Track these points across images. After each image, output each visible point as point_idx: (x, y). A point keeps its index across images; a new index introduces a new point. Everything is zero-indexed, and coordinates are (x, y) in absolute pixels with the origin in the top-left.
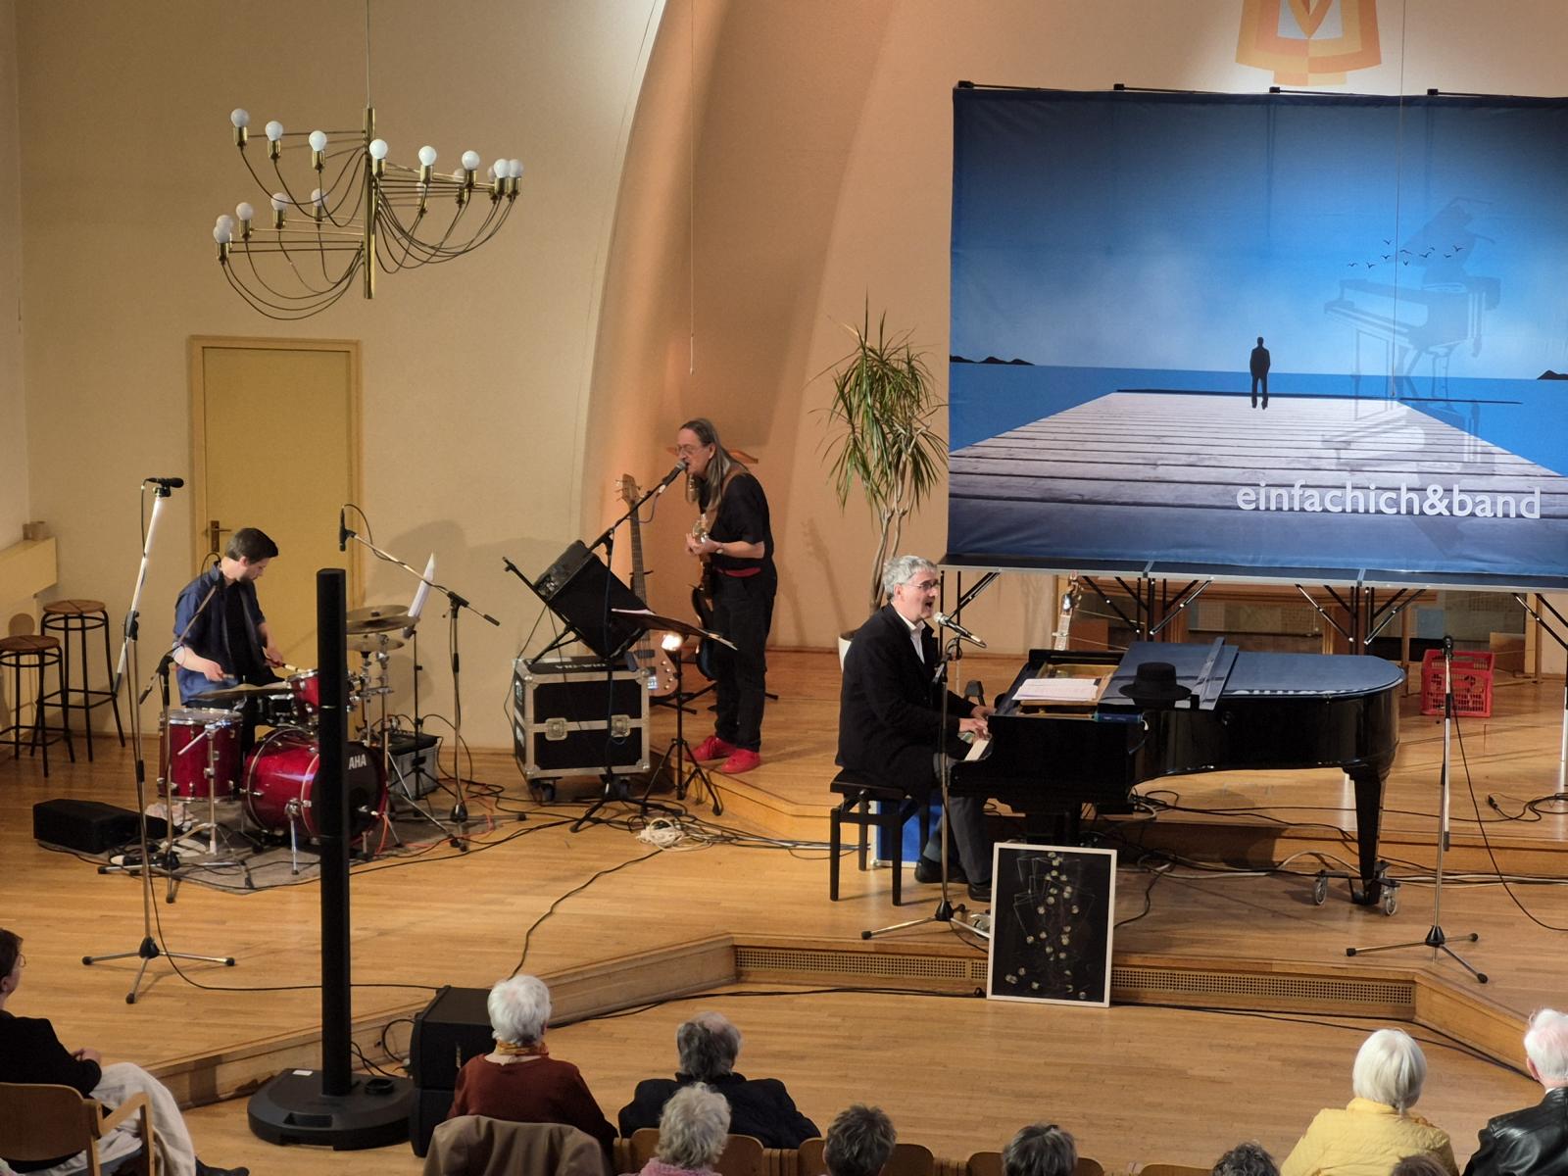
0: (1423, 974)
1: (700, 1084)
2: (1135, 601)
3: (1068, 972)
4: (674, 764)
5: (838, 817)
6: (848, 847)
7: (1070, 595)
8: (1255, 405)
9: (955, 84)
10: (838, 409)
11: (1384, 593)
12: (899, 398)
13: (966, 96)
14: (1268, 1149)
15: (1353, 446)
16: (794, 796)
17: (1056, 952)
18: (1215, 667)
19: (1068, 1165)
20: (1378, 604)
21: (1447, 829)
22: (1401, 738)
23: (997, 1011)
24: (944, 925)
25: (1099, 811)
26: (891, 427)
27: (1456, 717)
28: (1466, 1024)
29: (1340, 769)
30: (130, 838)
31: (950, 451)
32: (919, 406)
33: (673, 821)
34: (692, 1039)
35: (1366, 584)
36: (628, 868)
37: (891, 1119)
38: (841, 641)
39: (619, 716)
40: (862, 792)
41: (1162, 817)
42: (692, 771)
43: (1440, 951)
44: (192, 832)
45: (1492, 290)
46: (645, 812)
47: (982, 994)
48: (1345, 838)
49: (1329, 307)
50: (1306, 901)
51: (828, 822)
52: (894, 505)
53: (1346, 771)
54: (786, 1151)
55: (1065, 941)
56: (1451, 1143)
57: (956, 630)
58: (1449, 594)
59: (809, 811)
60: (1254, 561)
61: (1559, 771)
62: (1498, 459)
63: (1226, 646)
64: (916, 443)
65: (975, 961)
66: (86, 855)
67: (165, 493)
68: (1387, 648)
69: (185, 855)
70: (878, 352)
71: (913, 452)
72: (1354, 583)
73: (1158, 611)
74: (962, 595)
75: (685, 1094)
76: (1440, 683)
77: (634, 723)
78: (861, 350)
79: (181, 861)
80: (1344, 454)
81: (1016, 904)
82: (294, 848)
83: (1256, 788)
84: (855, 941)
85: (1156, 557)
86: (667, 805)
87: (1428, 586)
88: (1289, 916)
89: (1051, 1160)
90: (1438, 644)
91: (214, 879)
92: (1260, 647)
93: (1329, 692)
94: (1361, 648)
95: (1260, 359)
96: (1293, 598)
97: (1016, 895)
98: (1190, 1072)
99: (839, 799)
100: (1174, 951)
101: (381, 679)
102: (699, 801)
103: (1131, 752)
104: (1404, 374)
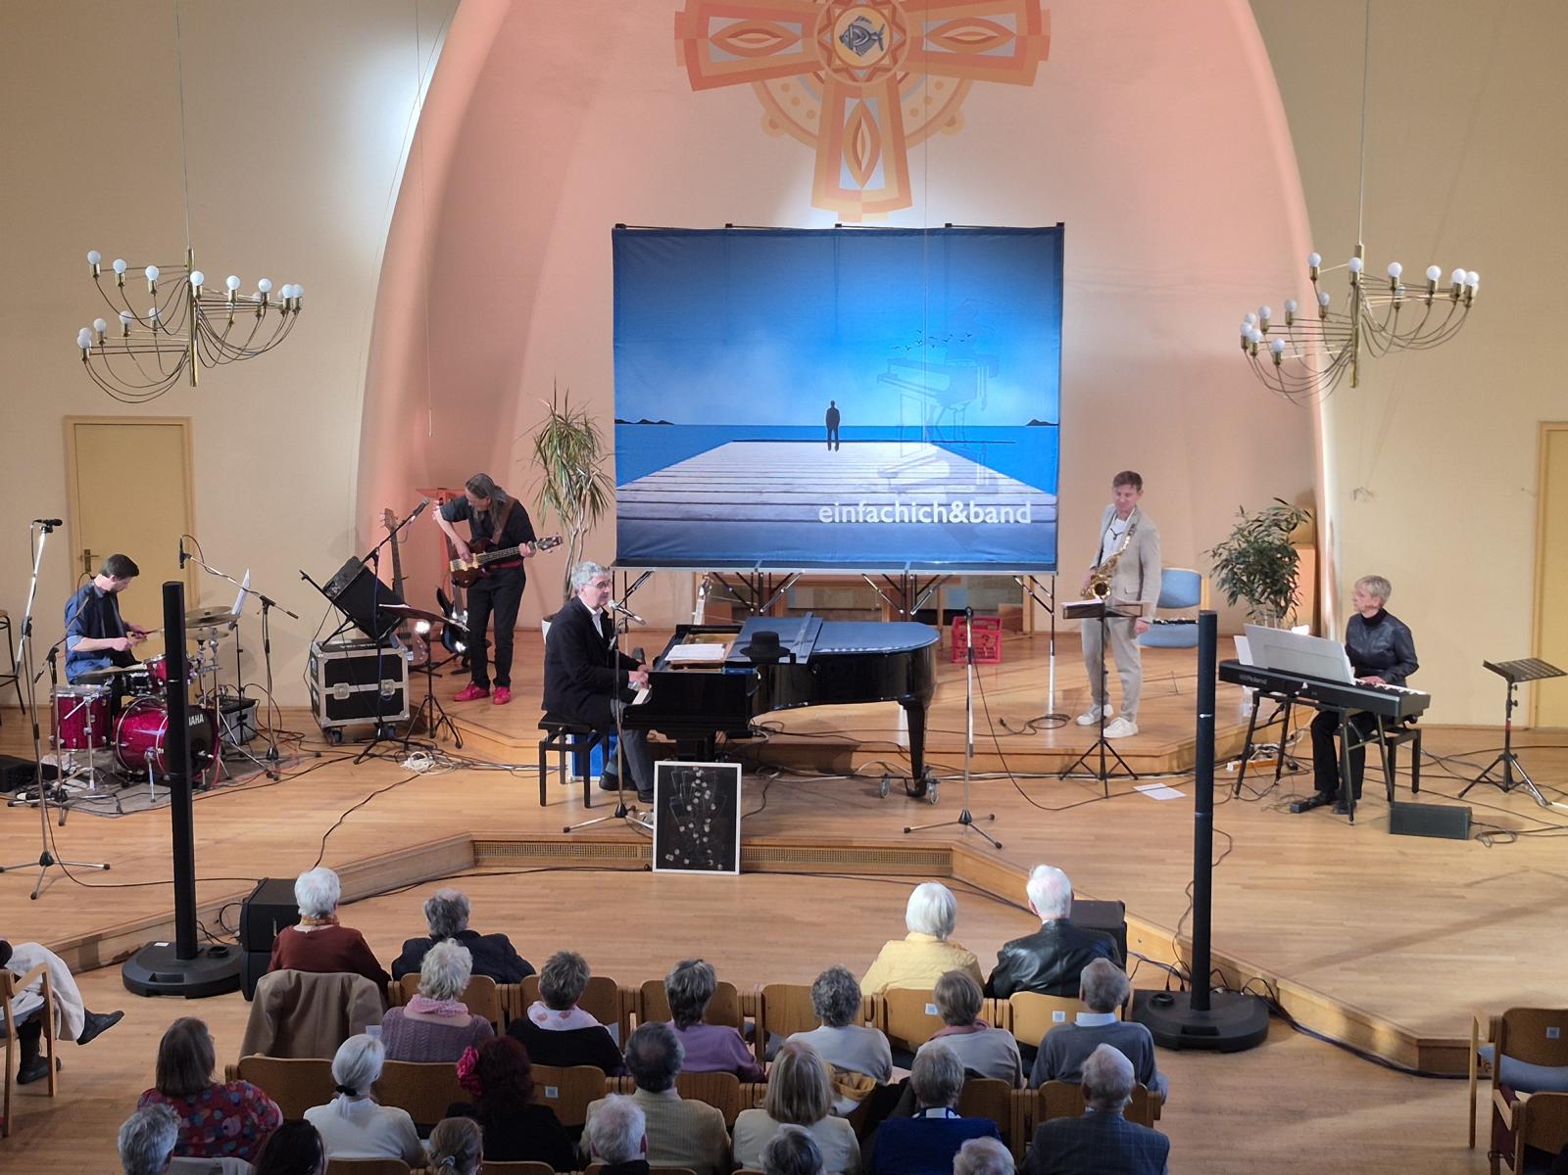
0: (958, 844)
2: (749, 588)
3: (709, 851)
4: (427, 712)
5: (545, 747)
6: (551, 768)
7: (704, 586)
9: (613, 226)
10: (537, 459)
11: (924, 578)
12: (579, 450)
13: (620, 233)
14: (852, 971)
15: (899, 476)
16: (513, 733)
17: (700, 837)
18: (807, 632)
19: (711, 988)
20: (920, 587)
21: (971, 742)
22: (937, 679)
23: (660, 880)
24: (621, 821)
25: (729, 737)
26: (574, 471)
27: (975, 663)
28: (988, 878)
29: (896, 702)
30: (29, 781)
31: (618, 485)
32: (594, 455)
33: (427, 754)
35: (911, 572)
36: (394, 788)
37: (586, 960)
38: (543, 622)
39: (387, 681)
40: (561, 729)
41: (772, 739)
42: (440, 717)
43: (969, 827)
44: (76, 774)
45: (994, 364)
46: (407, 748)
47: (649, 869)
48: (901, 751)
49: (880, 378)
50: (874, 796)
51: (537, 751)
52: (579, 525)
53: (900, 704)
54: (511, 985)
55: (707, 829)
56: (978, 961)
57: (624, 613)
58: (971, 577)
59: (524, 743)
60: (832, 558)
61: (1048, 699)
62: (1000, 482)
63: (814, 618)
64: (593, 483)
65: (644, 846)
67: (48, 530)
68: (927, 617)
69: (71, 791)
70: (564, 418)
71: (590, 489)
72: (902, 572)
73: (766, 594)
74: (628, 588)
75: (439, 946)
76: (965, 640)
77: (398, 685)
78: (552, 416)
79: (69, 796)
80: (893, 481)
81: (671, 804)
82: (152, 783)
83: (835, 718)
84: (558, 834)
85: (764, 557)
86: (423, 743)
87: (954, 573)
88: (864, 807)
89: (699, 984)
90: (962, 613)
91: (93, 808)
92: (838, 618)
93: (887, 649)
94: (909, 618)
95: (833, 416)
96: (860, 584)
97: (671, 798)
98: (796, 919)
99: (544, 734)
100: (784, 833)
101: (213, 659)
102: (445, 739)
103: (749, 695)
104: (934, 424)
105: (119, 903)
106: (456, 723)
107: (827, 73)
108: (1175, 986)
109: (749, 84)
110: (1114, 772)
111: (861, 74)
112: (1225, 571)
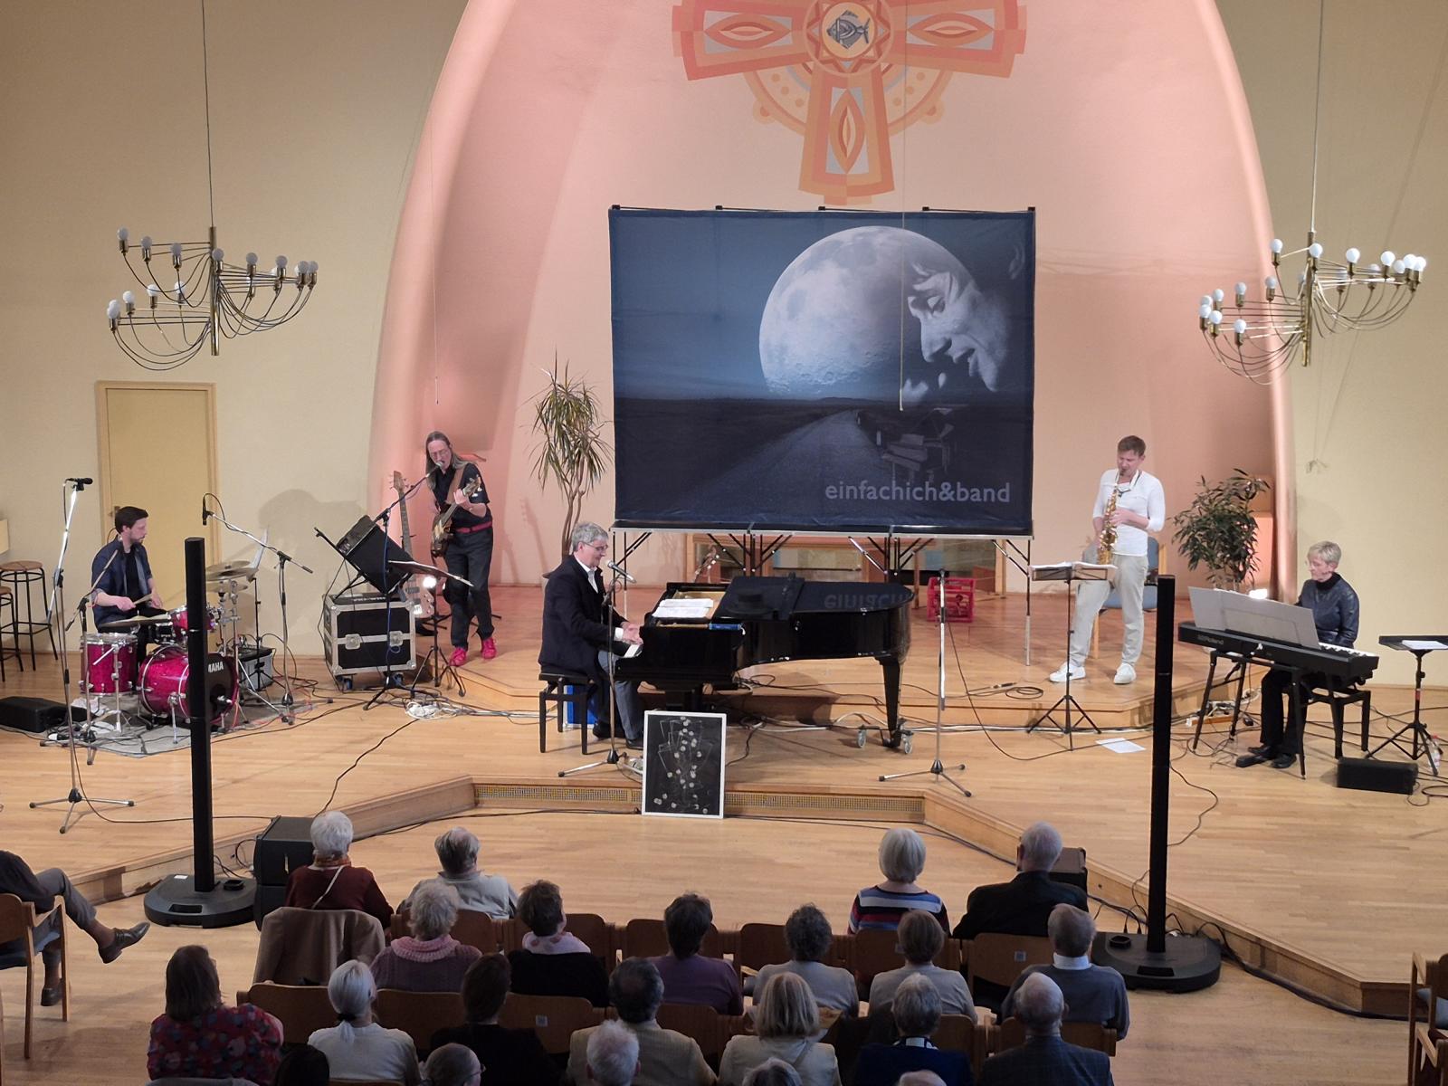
0: (930, 792)
2: (742, 550)
3: (695, 796)
4: (432, 662)
5: (544, 697)
6: (550, 717)
9: (610, 207)
10: (538, 425)
11: (907, 541)
12: (578, 417)
13: (616, 213)
16: (513, 683)
17: (687, 783)
20: (903, 549)
21: (943, 696)
22: (914, 636)
23: (649, 823)
24: (613, 767)
25: (715, 688)
26: (573, 436)
27: (949, 622)
29: (873, 658)
30: (60, 722)
32: (591, 422)
33: (431, 701)
35: (895, 535)
36: (402, 734)
39: (395, 632)
40: (559, 680)
41: (756, 691)
42: (444, 667)
43: (940, 777)
44: (104, 717)
46: (412, 696)
47: (639, 812)
48: (877, 703)
50: (852, 746)
51: (538, 700)
52: (576, 488)
53: (877, 659)
55: (693, 775)
58: (947, 541)
59: (525, 693)
64: (590, 447)
65: (634, 790)
66: (30, 734)
67: (80, 488)
68: (907, 578)
69: (99, 732)
70: (564, 387)
71: (588, 453)
72: (886, 535)
73: (757, 554)
74: (627, 548)
76: (939, 600)
77: (406, 636)
78: (553, 386)
79: (97, 737)
81: (660, 751)
82: (174, 725)
83: (816, 672)
84: (553, 778)
85: (755, 520)
86: (428, 691)
87: (935, 536)
88: (841, 756)
90: (937, 574)
91: (120, 748)
97: (660, 746)
98: (776, 861)
99: (545, 684)
100: (765, 780)
101: (232, 611)
102: (449, 688)
103: (734, 649)
105: (142, 838)
107: (815, 64)
108: (1133, 929)
109: (741, 75)
110: (1078, 726)
111: (847, 65)
112: (1186, 537)
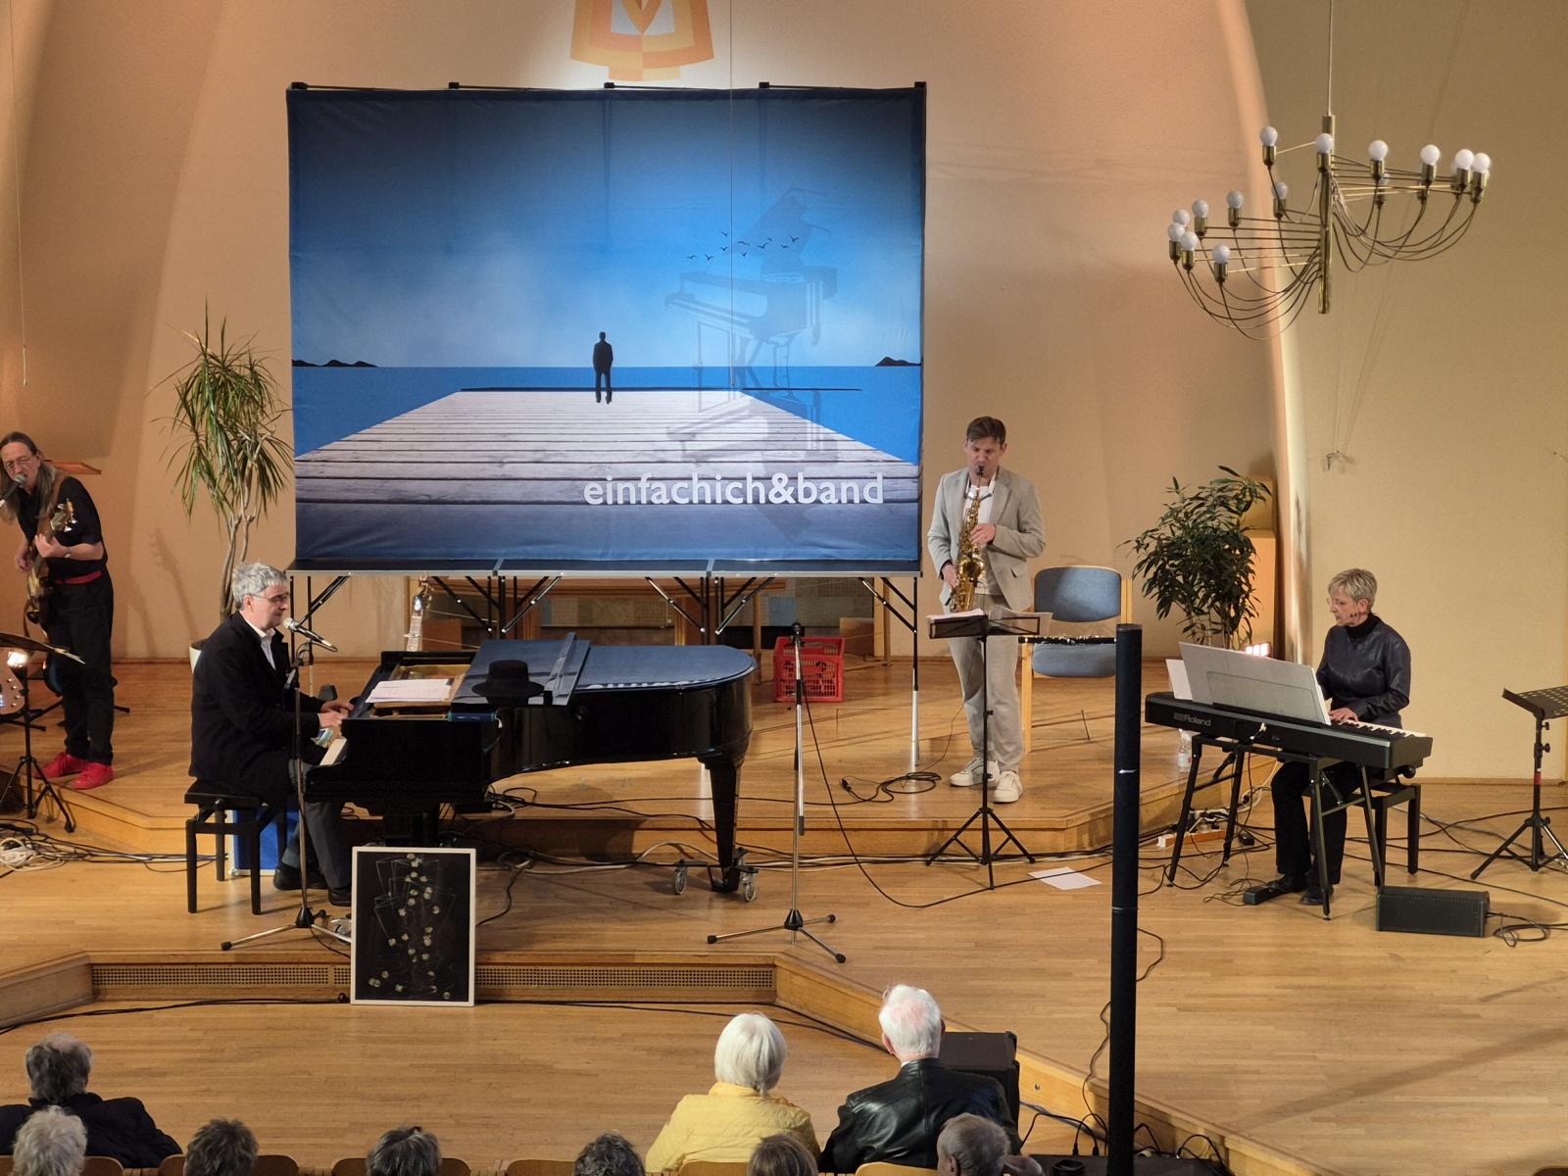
0: (783, 957)
1: (54, 1108)
2: (486, 600)
3: (431, 973)
4: (24, 782)
5: (194, 828)
6: (205, 858)
7: (420, 596)
8: (599, 399)
9: (288, 85)
10: (181, 418)
11: (733, 583)
12: (242, 403)
13: (300, 98)
14: (631, 1138)
15: (698, 437)
16: (150, 809)
17: (419, 954)
18: (568, 662)
19: (433, 1168)
20: (728, 594)
21: (801, 814)
22: (755, 726)
23: (362, 1016)
24: (305, 932)
25: (458, 810)
26: (235, 433)
27: (807, 702)
28: (826, 1004)
29: (695, 759)
31: (297, 454)
32: (263, 412)
33: (23, 841)
34: (42, 1062)
35: (715, 574)
37: (253, 1131)
38: (192, 649)
40: (217, 802)
41: (520, 813)
42: (43, 788)
43: (799, 934)
45: (829, 279)
47: (346, 1000)
48: (702, 828)
49: (670, 300)
50: (666, 891)
51: (184, 834)
52: (241, 511)
53: (700, 761)
54: (145, 1170)
55: (427, 942)
56: (812, 1121)
57: (307, 635)
58: (800, 581)
59: (165, 823)
60: (602, 555)
61: (910, 751)
62: (840, 445)
63: (578, 642)
64: (261, 449)
65: (337, 967)
68: (739, 637)
70: (220, 358)
71: (258, 458)
72: (703, 574)
73: (509, 611)
74: (313, 600)
75: (38, 1118)
76: (793, 670)
78: (202, 357)
80: (689, 445)
81: (377, 907)
83: (612, 781)
84: (214, 952)
85: (506, 554)
86: (18, 825)
87: (776, 574)
88: (651, 908)
89: (416, 1164)
90: (787, 631)
92: (613, 641)
93: (682, 682)
94: (713, 639)
95: (603, 354)
96: (645, 591)
97: (376, 898)
98: (556, 1066)
99: (194, 810)
100: (538, 947)
102: (50, 819)
103: (486, 751)
104: (746, 364)
106: (67, 795)
108: (1086, 1149)
110: (1000, 853)
112: (1153, 569)
